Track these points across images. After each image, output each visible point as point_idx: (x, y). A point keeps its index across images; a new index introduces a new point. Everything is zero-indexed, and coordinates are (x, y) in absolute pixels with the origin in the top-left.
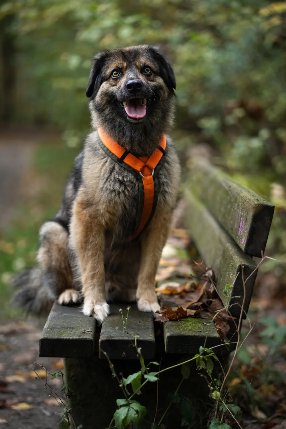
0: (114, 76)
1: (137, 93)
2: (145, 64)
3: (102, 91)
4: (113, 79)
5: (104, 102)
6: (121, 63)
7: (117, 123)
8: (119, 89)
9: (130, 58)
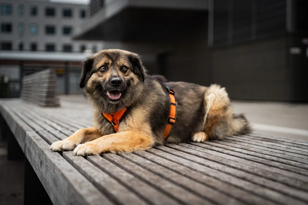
0: (102, 70)
1: (118, 87)
2: (123, 64)
3: (92, 80)
4: (101, 71)
5: (94, 88)
6: (107, 60)
7: (100, 101)
8: (104, 80)
9: (114, 58)
